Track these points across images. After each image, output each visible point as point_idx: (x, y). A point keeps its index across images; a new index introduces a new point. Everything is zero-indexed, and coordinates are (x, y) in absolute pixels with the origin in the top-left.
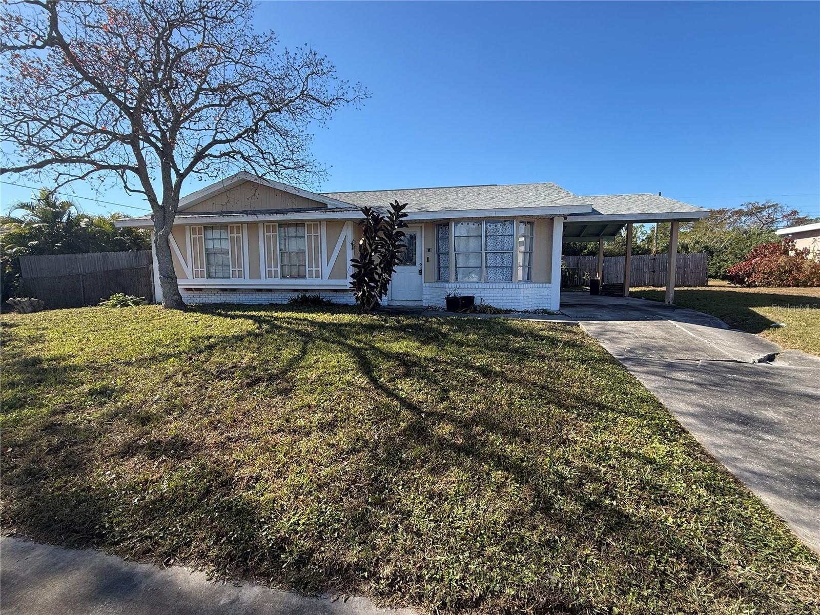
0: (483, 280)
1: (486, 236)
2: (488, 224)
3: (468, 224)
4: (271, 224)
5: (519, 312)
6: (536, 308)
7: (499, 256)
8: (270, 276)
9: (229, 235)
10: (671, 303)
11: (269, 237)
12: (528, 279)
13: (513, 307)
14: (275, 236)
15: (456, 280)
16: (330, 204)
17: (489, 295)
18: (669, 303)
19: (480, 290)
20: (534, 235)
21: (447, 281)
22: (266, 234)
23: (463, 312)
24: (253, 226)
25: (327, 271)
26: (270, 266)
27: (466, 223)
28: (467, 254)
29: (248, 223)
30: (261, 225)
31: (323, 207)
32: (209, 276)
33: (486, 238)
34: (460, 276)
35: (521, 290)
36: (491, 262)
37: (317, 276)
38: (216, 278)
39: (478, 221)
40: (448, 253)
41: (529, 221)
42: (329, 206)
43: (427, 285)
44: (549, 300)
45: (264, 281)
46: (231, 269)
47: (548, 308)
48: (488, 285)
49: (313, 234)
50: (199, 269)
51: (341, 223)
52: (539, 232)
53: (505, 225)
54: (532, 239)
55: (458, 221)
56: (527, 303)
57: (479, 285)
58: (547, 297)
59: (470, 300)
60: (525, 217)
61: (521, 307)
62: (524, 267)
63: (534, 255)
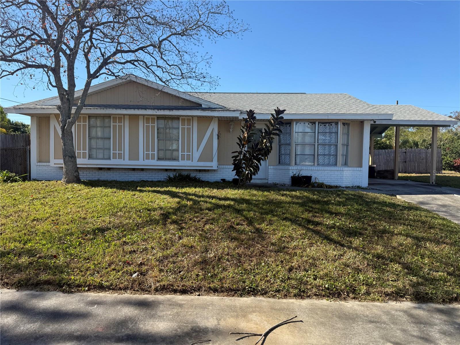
0: (316, 164)
1: (318, 133)
2: (320, 124)
3: (304, 123)
4: (150, 117)
5: (343, 187)
6: (352, 185)
7: (327, 147)
8: (148, 158)
9: (112, 124)
10: (434, 183)
11: (148, 127)
12: (346, 164)
13: (338, 184)
14: (153, 127)
15: (296, 164)
16: (204, 105)
17: (321, 175)
18: (433, 183)
19: (315, 171)
20: (350, 133)
21: (289, 165)
22: (145, 124)
23: (306, 187)
24: (134, 118)
25: (197, 155)
26: (148, 150)
27: (303, 123)
28: (304, 145)
29: (130, 115)
30: (141, 118)
31: (197, 106)
32: (90, 157)
33: (318, 134)
34: (298, 161)
35: (344, 172)
36: (321, 151)
37: (188, 159)
38: (97, 158)
39: (313, 122)
40: (289, 144)
41: (346, 123)
42: (203, 106)
43: (272, 167)
44: (361, 179)
45: (141, 162)
46: (112, 152)
47: (361, 185)
48: (321, 168)
49: (186, 127)
50: (82, 151)
51: (210, 119)
52: (353, 131)
53: (331, 125)
54: (348, 135)
55: (298, 121)
56: (347, 181)
57: (313, 168)
58: (360, 177)
59: (309, 178)
60: (345, 120)
61: (344, 184)
62: (343, 155)
63: (349, 147)
